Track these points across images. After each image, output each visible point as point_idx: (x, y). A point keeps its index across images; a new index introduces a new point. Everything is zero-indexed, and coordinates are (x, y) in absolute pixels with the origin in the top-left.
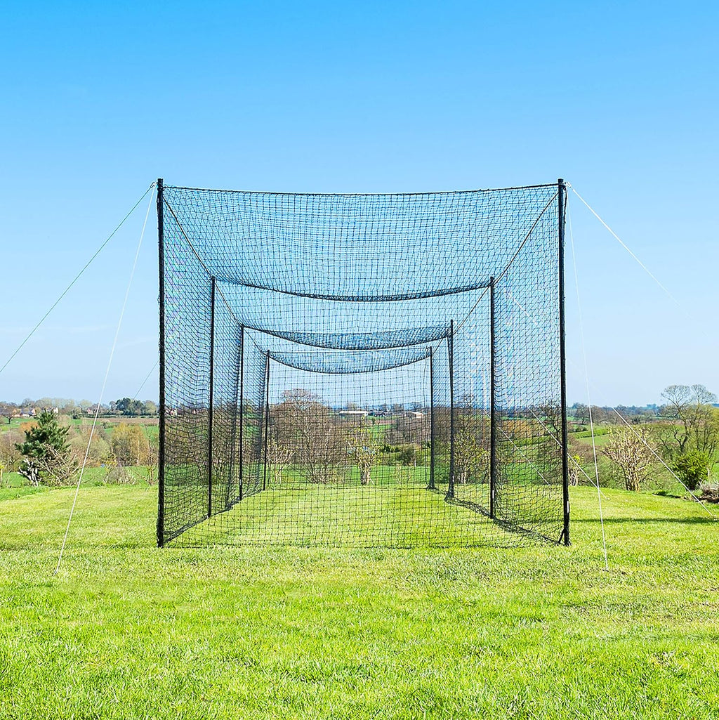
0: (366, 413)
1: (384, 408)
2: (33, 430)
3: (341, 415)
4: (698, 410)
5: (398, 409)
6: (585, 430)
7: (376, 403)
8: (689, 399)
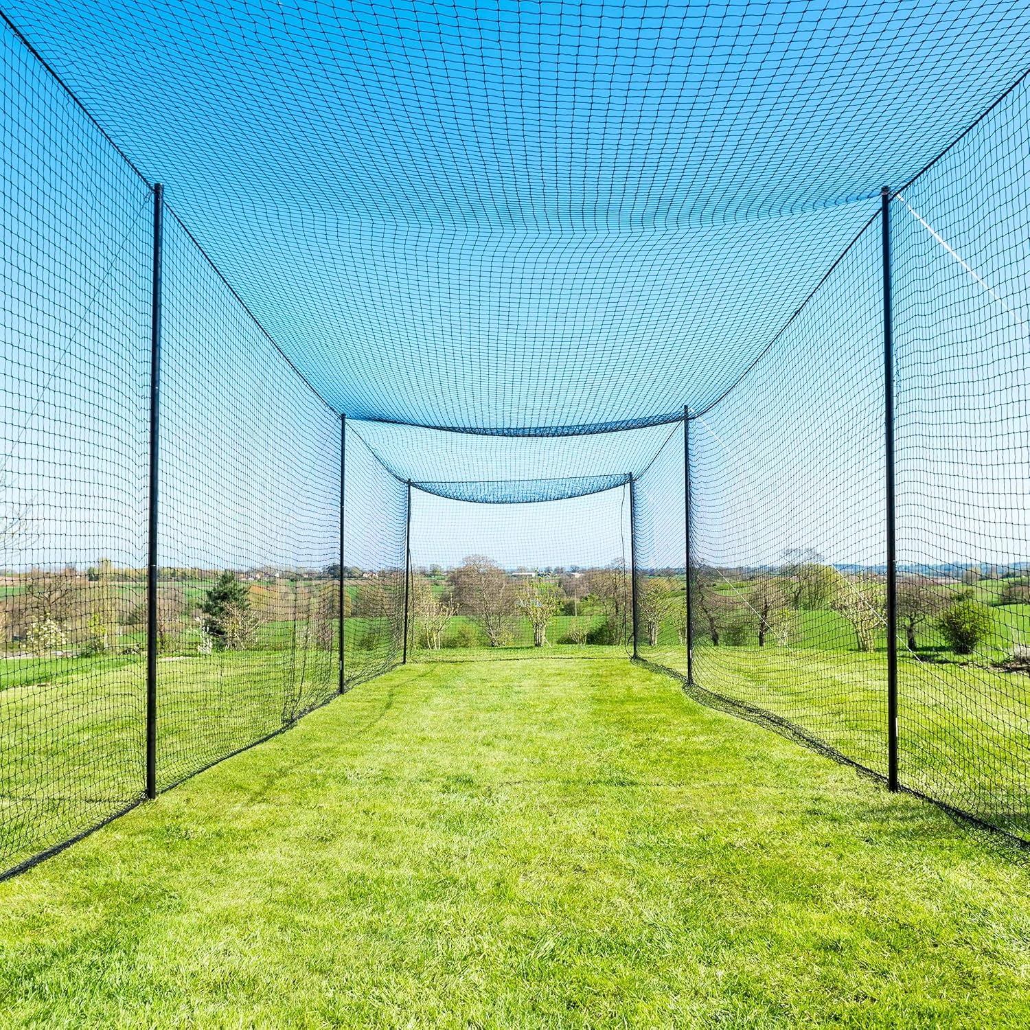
0: (534, 574)
1: (548, 570)
2: (214, 590)
3: (515, 576)
4: (810, 567)
5: (559, 571)
6: (714, 585)
7: (542, 567)
8: (801, 560)
